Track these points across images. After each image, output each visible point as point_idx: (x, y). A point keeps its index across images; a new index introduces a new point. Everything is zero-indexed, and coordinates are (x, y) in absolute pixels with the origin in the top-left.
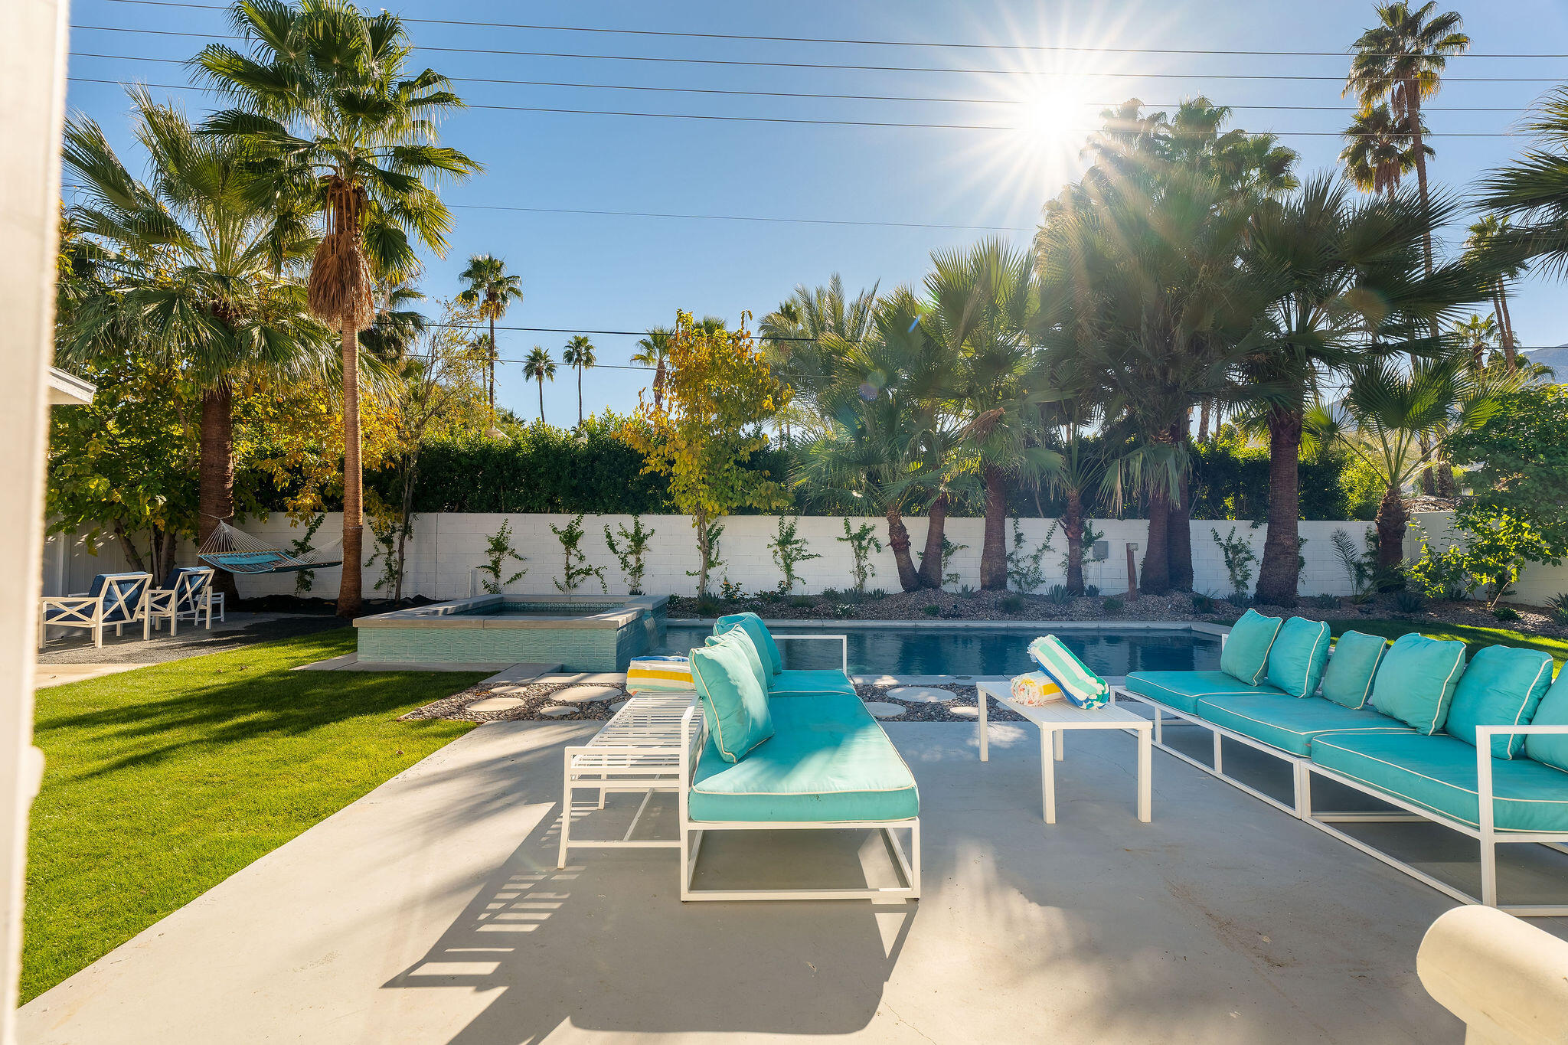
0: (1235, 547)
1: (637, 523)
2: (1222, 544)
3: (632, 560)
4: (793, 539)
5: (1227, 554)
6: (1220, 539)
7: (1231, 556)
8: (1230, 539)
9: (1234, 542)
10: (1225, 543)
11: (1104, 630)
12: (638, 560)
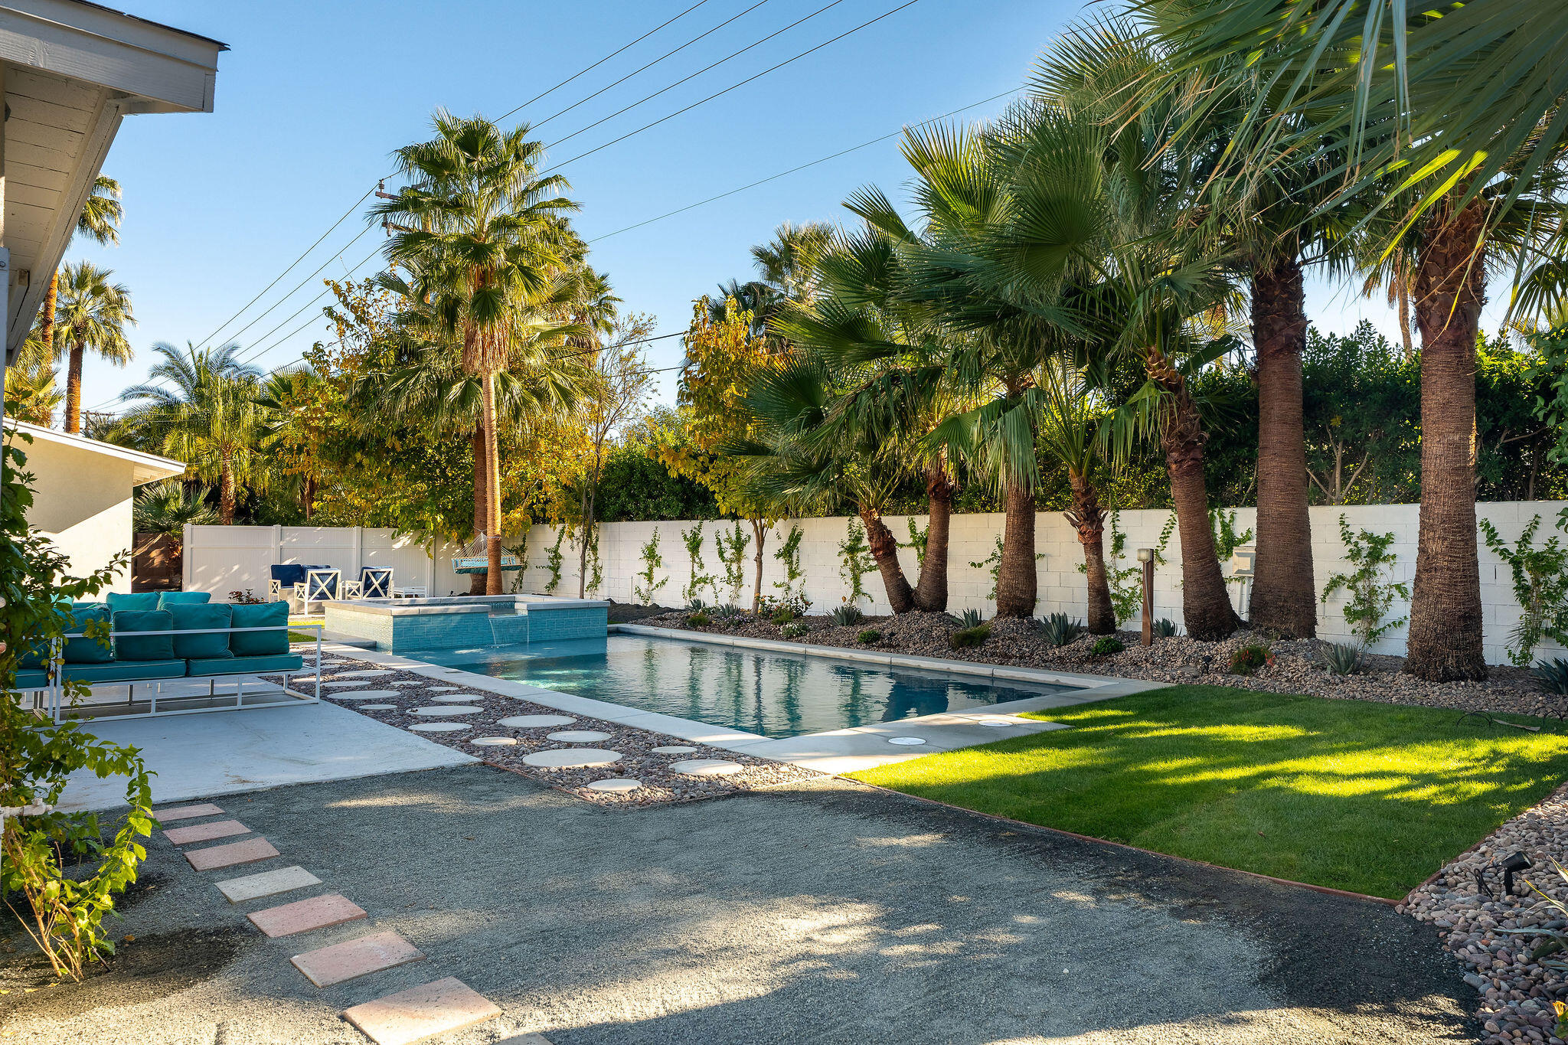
0: (1537, 558)
1: (738, 528)
2: (1504, 553)
3: (734, 567)
4: (861, 546)
5: (1518, 574)
6: (1500, 542)
7: (1527, 575)
8: (1526, 539)
9: (1538, 545)
10: (1513, 549)
11: (1001, 679)
12: (739, 568)
